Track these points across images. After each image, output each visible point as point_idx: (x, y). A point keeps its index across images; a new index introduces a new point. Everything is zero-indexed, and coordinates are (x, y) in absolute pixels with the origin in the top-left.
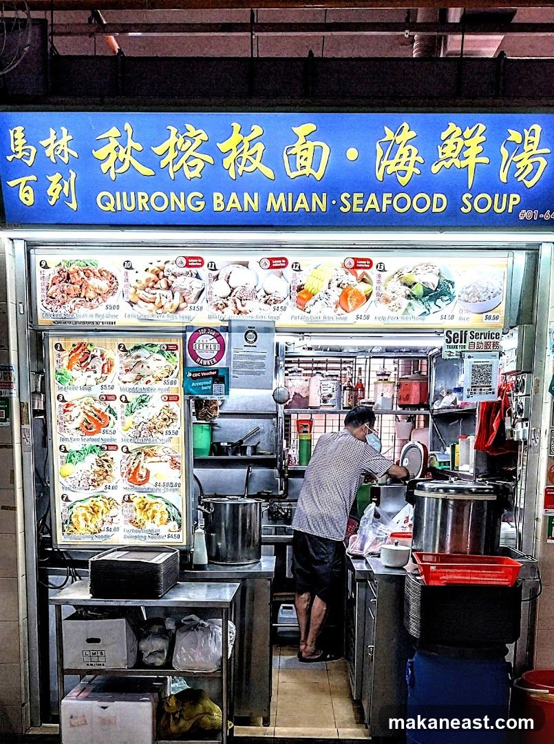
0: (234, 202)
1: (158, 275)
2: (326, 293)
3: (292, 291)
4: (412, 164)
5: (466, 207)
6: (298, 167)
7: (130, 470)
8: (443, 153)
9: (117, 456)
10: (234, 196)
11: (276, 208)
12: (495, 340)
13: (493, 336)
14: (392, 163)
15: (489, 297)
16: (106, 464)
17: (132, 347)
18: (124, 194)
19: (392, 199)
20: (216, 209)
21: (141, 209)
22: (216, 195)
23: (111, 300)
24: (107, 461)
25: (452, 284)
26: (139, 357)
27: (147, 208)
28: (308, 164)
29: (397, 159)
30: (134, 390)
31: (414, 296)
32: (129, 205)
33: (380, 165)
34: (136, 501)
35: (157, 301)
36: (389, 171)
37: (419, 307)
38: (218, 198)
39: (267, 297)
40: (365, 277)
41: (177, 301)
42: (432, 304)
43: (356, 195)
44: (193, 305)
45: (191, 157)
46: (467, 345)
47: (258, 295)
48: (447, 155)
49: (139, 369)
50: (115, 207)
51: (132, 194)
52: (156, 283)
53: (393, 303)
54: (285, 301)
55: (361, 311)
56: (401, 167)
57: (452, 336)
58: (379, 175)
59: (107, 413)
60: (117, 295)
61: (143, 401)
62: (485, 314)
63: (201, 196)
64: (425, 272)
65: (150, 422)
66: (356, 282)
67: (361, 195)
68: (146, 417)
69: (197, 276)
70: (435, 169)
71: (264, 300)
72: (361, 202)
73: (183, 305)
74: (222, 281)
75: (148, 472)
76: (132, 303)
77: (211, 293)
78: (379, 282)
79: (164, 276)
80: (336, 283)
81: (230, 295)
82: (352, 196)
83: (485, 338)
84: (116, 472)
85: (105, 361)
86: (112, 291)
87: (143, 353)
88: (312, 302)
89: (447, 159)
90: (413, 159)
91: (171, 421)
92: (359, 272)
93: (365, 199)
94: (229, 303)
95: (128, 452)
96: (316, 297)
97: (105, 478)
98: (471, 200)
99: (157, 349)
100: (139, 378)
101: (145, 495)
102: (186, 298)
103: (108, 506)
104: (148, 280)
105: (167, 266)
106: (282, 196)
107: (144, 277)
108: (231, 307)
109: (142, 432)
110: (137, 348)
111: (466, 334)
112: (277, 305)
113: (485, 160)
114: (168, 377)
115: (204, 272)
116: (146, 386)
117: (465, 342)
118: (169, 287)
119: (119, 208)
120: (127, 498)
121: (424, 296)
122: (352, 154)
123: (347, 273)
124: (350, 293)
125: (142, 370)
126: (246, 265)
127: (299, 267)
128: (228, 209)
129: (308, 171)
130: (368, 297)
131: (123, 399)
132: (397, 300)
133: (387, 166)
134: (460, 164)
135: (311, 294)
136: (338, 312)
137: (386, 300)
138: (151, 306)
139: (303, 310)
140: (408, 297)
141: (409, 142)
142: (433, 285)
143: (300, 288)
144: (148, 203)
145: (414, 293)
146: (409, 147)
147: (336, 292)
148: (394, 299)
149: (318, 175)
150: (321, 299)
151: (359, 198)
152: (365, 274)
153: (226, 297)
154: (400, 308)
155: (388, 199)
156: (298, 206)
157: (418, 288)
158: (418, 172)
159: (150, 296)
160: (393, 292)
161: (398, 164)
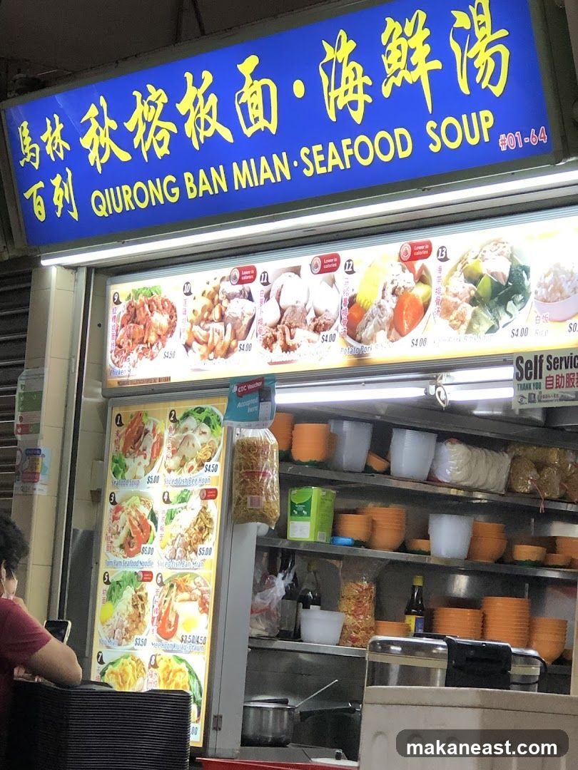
0: (204, 183)
1: (213, 300)
2: (380, 307)
3: (344, 308)
4: (360, 89)
5: (434, 143)
6: (252, 120)
8: (389, 66)
10: (203, 173)
11: (244, 184)
13: (576, 361)
14: (340, 91)
15: (575, 288)
17: (181, 415)
18: (111, 189)
19: (352, 146)
20: (190, 196)
21: (128, 208)
22: (186, 175)
23: (169, 345)
25: (527, 272)
27: (133, 207)
28: (260, 113)
29: (344, 87)
31: (480, 298)
32: (118, 204)
33: (329, 97)
35: (210, 340)
36: (340, 105)
37: (486, 319)
38: (189, 180)
39: (317, 321)
40: (423, 272)
41: (228, 338)
42: (501, 311)
43: (315, 149)
44: (243, 343)
45: (158, 129)
46: (541, 381)
47: (308, 318)
48: (394, 68)
49: (184, 449)
50: (107, 210)
51: (118, 190)
52: (210, 312)
53: (455, 314)
54: (335, 326)
55: (417, 333)
56: (351, 97)
57: (523, 366)
58: (332, 116)
59: (149, 521)
60: (176, 335)
62: (569, 322)
64: (493, 255)
65: (187, 535)
66: (413, 284)
67: (319, 147)
68: (184, 526)
69: (250, 297)
70: (386, 91)
71: (313, 325)
72: (322, 158)
73: (234, 343)
74: (272, 302)
76: (188, 347)
77: (261, 321)
78: (440, 279)
79: (219, 301)
80: (392, 288)
81: (280, 322)
82: (311, 151)
83: (566, 367)
86: (171, 329)
87: (192, 423)
89: (396, 74)
90: (360, 81)
91: (207, 532)
92: (417, 265)
93: (324, 152)
94: (278, 334)
96: (368, 314)
98: (437, 131)
100: (184, 462)
102: (238, 331)
103: (136, 674)
104: (204, 309)
105: (222, 286)
106: (245, 164)
107: (200, 304)
108: (280, 340)
110: (187, 415)
111: (541, 362)
112: (326, 333)
113: (436, 65)
114: (210, 459)
117: (541, 377)
118: (222, 318)
119: (110, 211)
121: (492, 298)
122: (299, 89)
123: (403, 269)
124: (407, 303)
125: (187, 450)
126: (298, 271)
127: (352, 268)
128: (201, 194)
129: (262, 124)
130: (426, 307)
131: (166, 498)
132: (459, 309)
133: (336, 99)
134: (411, 78)
135: (363, 311)
136: (392, 337)
137: (447, 311)
138: (204, 348)
139: (354, 338)
140: (473, 301)
141: (352, 57)
142: (504, 275)
143: (352, 302)
144: (132, 199)
145: (480, 293)
146: (353, 64)
147: (390, 304)
148: (456, 306)
149: (273, 128)
150: (373, 318)
151: (319, 153)
152: (423, 268)
153: (274, 327)
154: (463, 322)
155: (348, 147)
156: (263, 176)
157: (485, 285)
158: (369, 100)
159: (204, 333)
160: (455, 295)
161: (346, 92)
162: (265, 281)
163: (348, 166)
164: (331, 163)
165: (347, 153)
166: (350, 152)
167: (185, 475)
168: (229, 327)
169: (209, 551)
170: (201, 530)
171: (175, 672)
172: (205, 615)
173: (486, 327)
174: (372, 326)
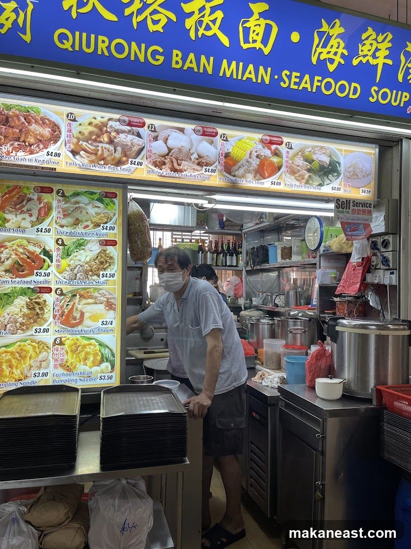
0: (191, 62)
1: (101, 130)
2: (248, 162)
3: (221, 157)
4: (339, 54)
5: (373, 97)
6: (251, 40)
7: (63, 312)
8: (362, 51)
9: (50, 299)
10: (192, 56)
11: (228, 75)
12: (369, 208)
13: (368, 205)
14: (325, 51)
15: (364, 176)
16: (37, 307)
17: (71, 193)
18: (84, 35)
19: (321, 81)
20: (174, 65)
21: (100, 52)
22: (175, 52)
23: (53, 148)
24: (38, 303)
25: (339, 164)
26: (78, 203)
27: (106, 54)
28: (259, 38)
29: (328, 49)
30: (71, 234)
31: (313, 170)
32: (88, 46)
33: (316, 50)
34: (68, 343)
35: (99, 153)
36: (322, 57)
37: (317, 180)
38: (177, 55)
39: (200, 160)
40: (277, 151)
41: (118, 155)
42: (325, 178)
43: (294, 74)
44: (134, 160)
45: (156, 11)
46: (350, 211)
47: (193, 157)
48: (365, 52)
49: (77, 214)
50: (73, 46)
51: (93, 36)
52: (99, 136)
53: (298, 174)
54: (215, 165)
55: (274, 178)
56: (331, 56)
57: (340, 203)
58: (314, 60)
59: (42, 256)
60: (59, 143)
61: (80, 245)
62: (361, 189)
63: (161, 50)
64: (320, 153)
65: (87, 265)
66: (270, 155)
67: (298, 74)
68: (83, 260)
69: (139, 135)
70: (355, 62)
71: (196, 161)
72: (297, 80)
73: (124, 159)
74: (160, 142)
75: (82, 314)
76: (74, 153)
77: (150, 151)
78: (287, 157)
79: (107, 132)
80: (255, 154)
81: (168, 155)
82: (291, 74)
83: (362, 207)
84: (49, 314)
85: (42, 205)
86: (55, 138)
87: (84, 199)
88: (236, 167)
89: (365, 56)
90: (340, 51)
91: (108, 264)
92: (273, 147)
93: (301, 78)
94: (166, 161)
95: (62, 294)
96: (240, 164)
97: (35, 321)
99: (96, 197)
100: (77, 223)
101: (78, 336)
102: (128, 153)
103: (37, 350)
104: (91, 133)
105: (110, 123)
106: (234, 63)
107: (87, 130)
108: (168, 165)
109: (78, 275)
110: (77, 194)
111: (350, 203)
112: (208, 168)
113: (390, 62)
114: (106, 223)
115: (144, 131)
116: (84, 231)
117: (349, 209)
118: (111, 142)
119: (77, 48)
120: (58, 341)
121: (320, 171)
122: (295, 37)
123: (263, 147)
124: (266, 163)
125: (80, 215)
126: (182, 130)
127: (226, 138)
128: (185, 68)
129: (258, 45)
130: (279, 168)
131: (60, 242)
132: (300, 173)
133: (320, 53)
134: (373, 62)
135: (235, 162)
136: (257, 178)
137: (293, 172)
138: (93, 157)
139: (230, 173)
140: (309, 170)
141: (339, 36)
142: (326, 163)
143: (227, 155)
144: (108, 48)
145: (313, 168)
146: (339, 40)
147: (255, 162)
148: (299, 171)
149: (267, 51)
150: (243, 166)
151: (296, 77)
152: (276, 149)
153: (164, 156)
154: (303, 179)
155: (318, 81)
156: (247, 75)
157: (315, 165)
158: (343, 62)
159: (93, 148)
160: (298, 166)
161: (329, 53)
162: (153, 129)
163: (314, 91)
164: (303, 85)
165: (316, 84)
166: (319, 84)
167: (80, 229)
168: (119, 149)
169: (113, 275)
170: (102, 263)
171: (84, 346)
172: (112, 312)
173: (317, 184)
174: (243, 170)
